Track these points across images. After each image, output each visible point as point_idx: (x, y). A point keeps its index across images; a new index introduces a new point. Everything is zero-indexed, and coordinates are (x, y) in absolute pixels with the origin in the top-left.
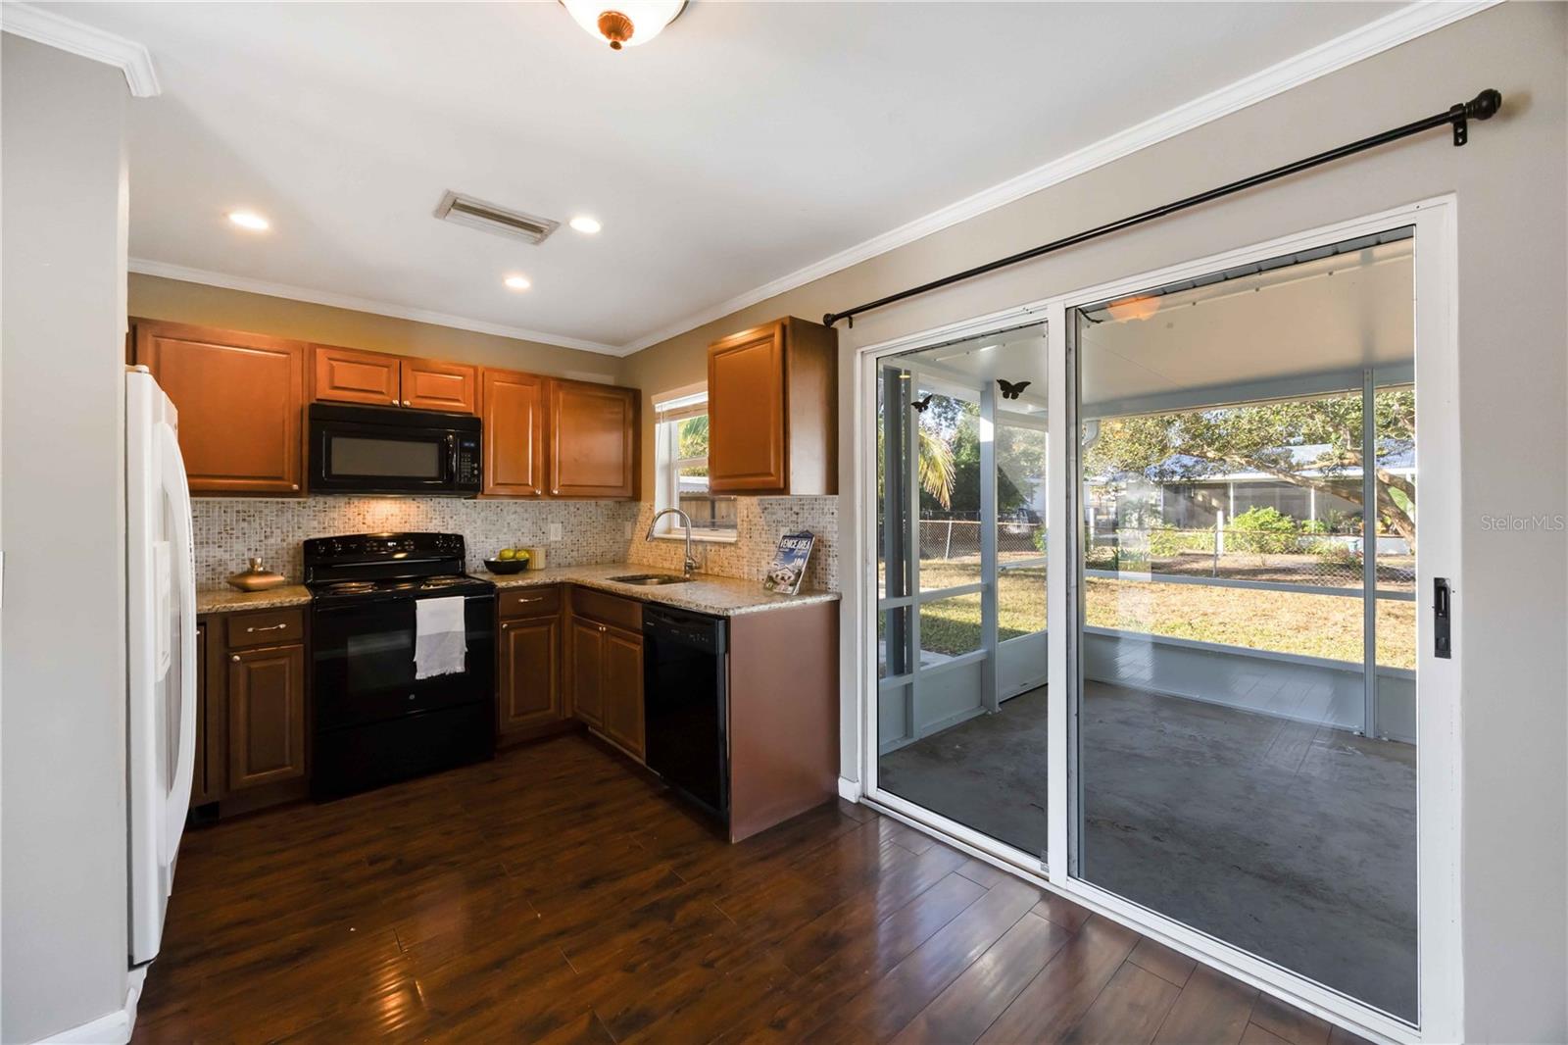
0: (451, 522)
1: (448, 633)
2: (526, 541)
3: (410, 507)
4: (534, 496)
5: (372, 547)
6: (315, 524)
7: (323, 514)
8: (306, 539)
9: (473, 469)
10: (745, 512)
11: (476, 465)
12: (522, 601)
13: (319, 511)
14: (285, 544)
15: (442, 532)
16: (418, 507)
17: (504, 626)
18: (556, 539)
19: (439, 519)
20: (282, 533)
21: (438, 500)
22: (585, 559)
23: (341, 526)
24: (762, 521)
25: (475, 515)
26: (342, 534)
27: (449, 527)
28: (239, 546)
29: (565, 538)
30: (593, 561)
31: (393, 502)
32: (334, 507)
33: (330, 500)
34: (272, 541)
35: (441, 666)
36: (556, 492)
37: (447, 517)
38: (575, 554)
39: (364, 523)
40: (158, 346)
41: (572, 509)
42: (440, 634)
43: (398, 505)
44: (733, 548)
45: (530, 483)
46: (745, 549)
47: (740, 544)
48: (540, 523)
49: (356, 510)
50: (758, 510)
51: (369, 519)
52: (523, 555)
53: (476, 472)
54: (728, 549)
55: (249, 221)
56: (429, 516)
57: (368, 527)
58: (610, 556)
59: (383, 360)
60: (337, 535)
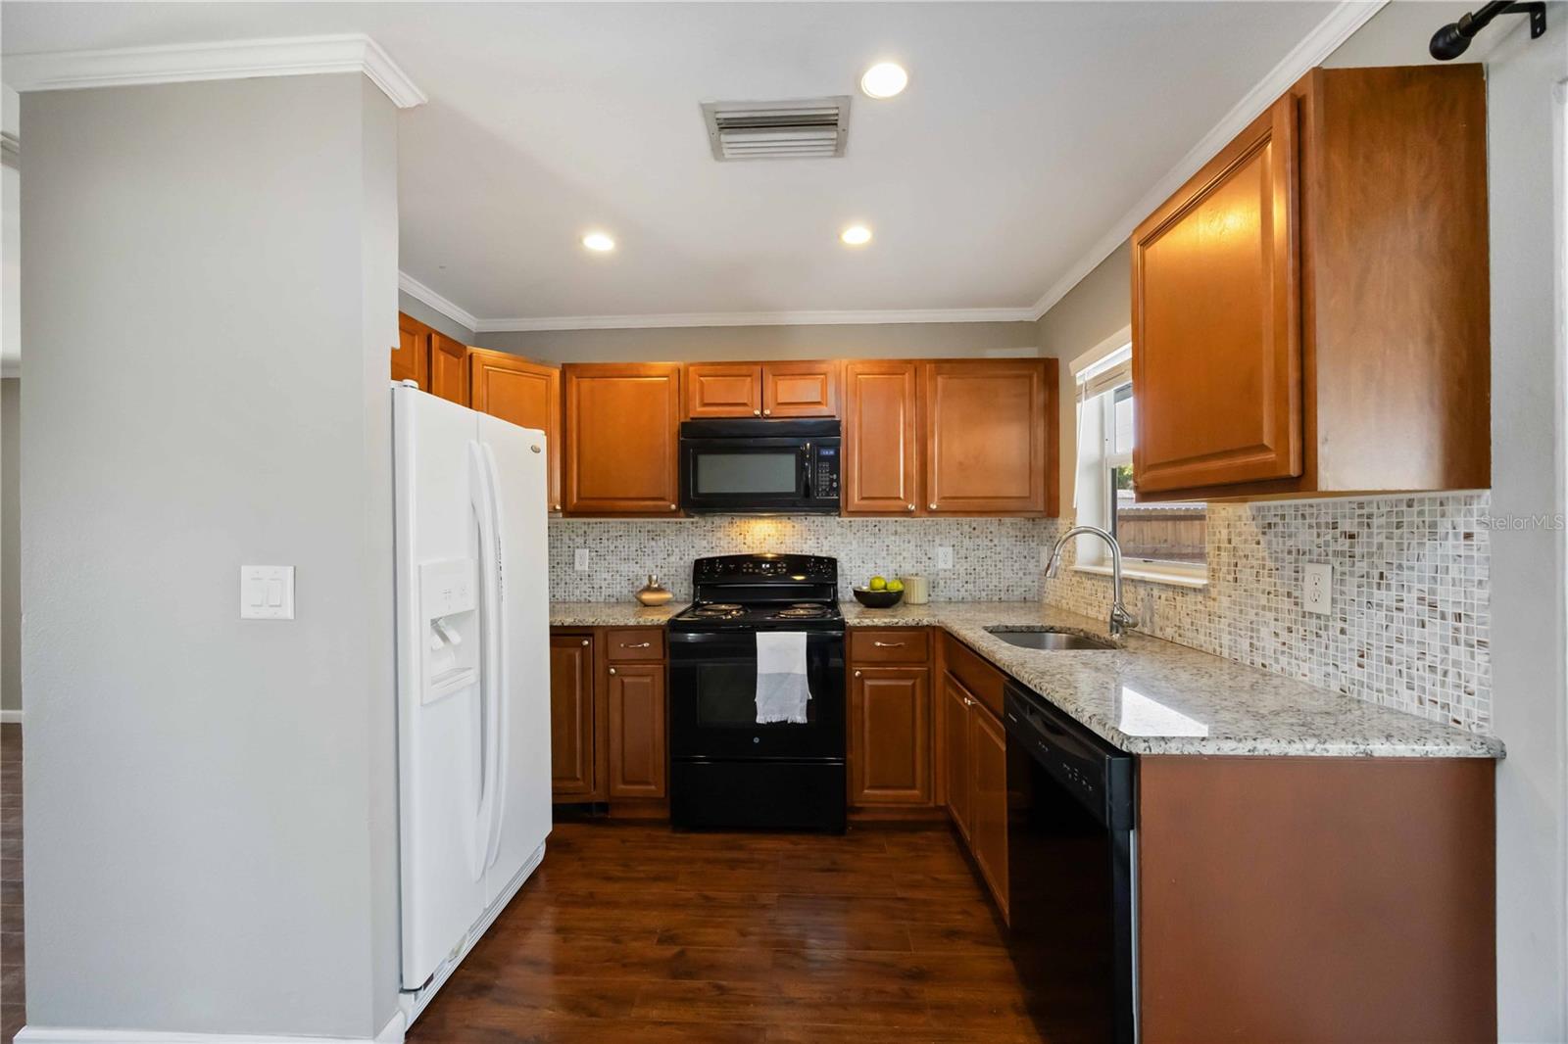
0: (825, 542)
1: (789, 674)
2: (908, 568)
3: (785, 527)
4: (907, 513)
5: (748, 568)
6: (704, 543)
7: (711, 534)
8: (698, 558)
9: (832, 481)
10: (1225, 532)
11: (835, 476)
12: (878, 644)
13: (708, 531)
14: (682, 563)
15: (816, 554)
16: (794, 527)
17: (857, 673)
18: (945, 567)
19: (814, 540)
20: (680, 551)
21: (813, 518)
22: (984, 594)
23: (726, 546)
24: (1262, 551)
25: (850, 536)
26: (727, 554)
27: (824, 549)
28: (649, 563)
29: (958, 566)
30: (996, 598)
31: (770, 521)
32: (720, 527)
33: (717, 520)
34: (672, 559)
35: (781, 711)
36: (934, 507)
37: (822, 538)
38: (970, 586)
39: (745, 543)
40: (578, 385)
41: (966, 528)
42: (780, 674)
43: (775, 525)
44: (1200, 598)
45: (902, 496)
46: (1225, 601)
47: (1214, 592)
48: (926, 546)
49: (738, 529)
50: (1253, 528)
51: (749, 540)
52: (895, 586)
53: (835, 485)
54: (1191, 597)
55: (599, 243)
56: (804, 536)
57: (749, 547)
58: (1018, 592)
59: (744, 370)
60: (722, 555)
